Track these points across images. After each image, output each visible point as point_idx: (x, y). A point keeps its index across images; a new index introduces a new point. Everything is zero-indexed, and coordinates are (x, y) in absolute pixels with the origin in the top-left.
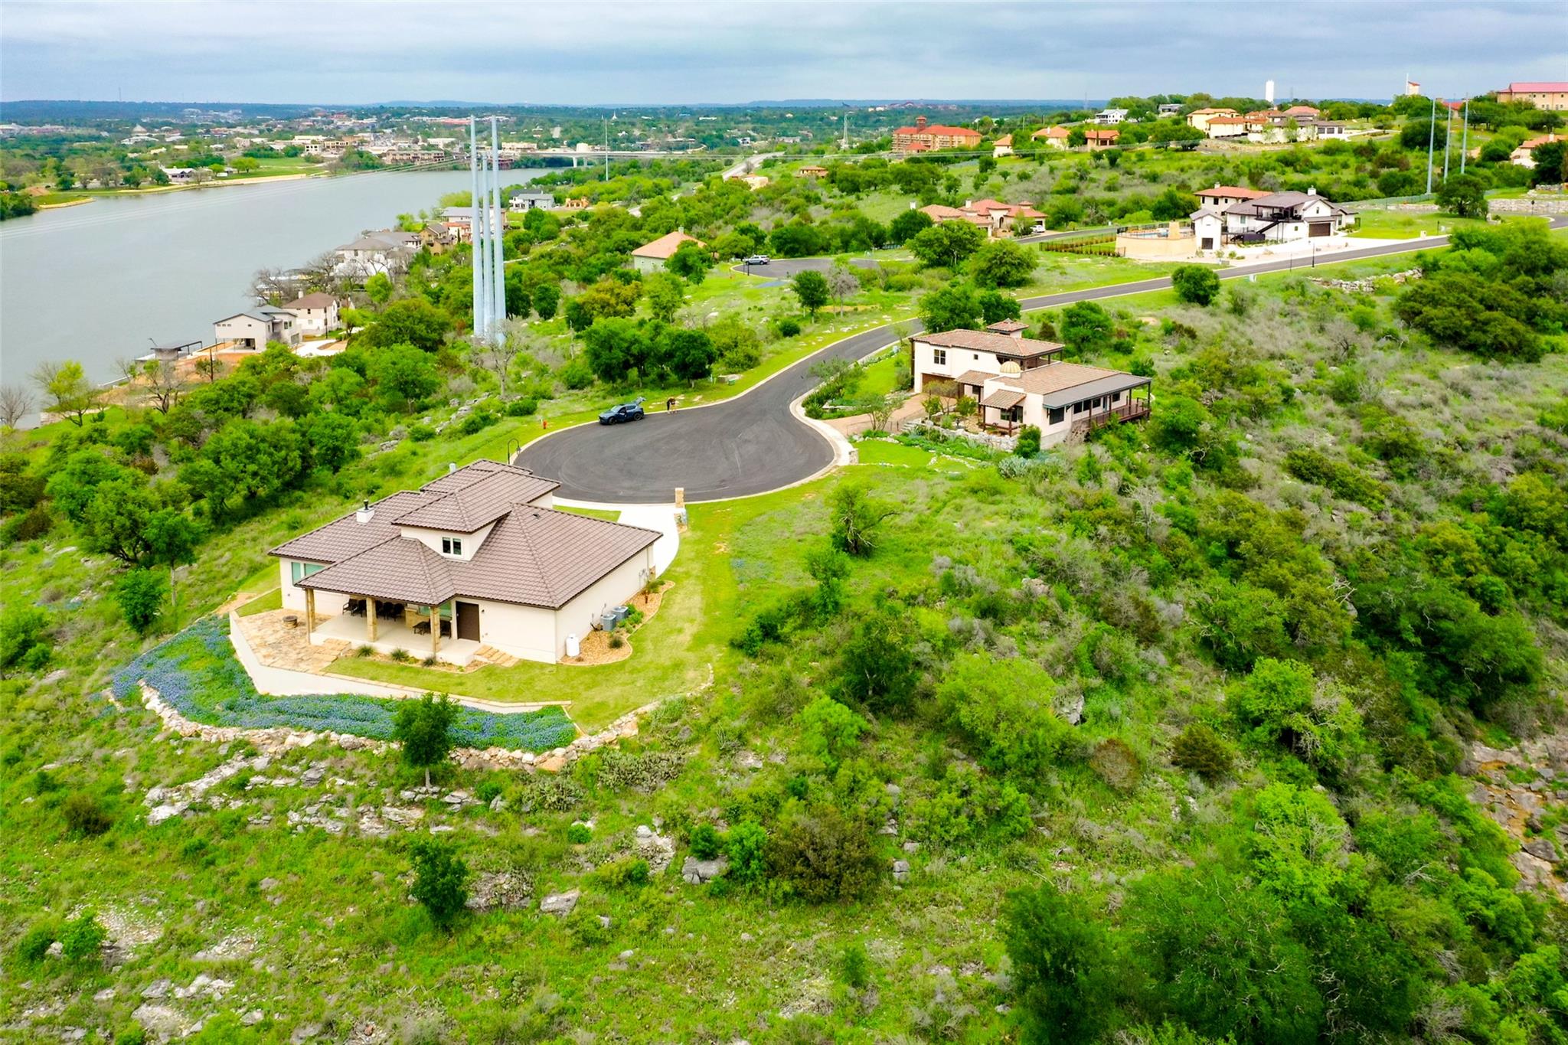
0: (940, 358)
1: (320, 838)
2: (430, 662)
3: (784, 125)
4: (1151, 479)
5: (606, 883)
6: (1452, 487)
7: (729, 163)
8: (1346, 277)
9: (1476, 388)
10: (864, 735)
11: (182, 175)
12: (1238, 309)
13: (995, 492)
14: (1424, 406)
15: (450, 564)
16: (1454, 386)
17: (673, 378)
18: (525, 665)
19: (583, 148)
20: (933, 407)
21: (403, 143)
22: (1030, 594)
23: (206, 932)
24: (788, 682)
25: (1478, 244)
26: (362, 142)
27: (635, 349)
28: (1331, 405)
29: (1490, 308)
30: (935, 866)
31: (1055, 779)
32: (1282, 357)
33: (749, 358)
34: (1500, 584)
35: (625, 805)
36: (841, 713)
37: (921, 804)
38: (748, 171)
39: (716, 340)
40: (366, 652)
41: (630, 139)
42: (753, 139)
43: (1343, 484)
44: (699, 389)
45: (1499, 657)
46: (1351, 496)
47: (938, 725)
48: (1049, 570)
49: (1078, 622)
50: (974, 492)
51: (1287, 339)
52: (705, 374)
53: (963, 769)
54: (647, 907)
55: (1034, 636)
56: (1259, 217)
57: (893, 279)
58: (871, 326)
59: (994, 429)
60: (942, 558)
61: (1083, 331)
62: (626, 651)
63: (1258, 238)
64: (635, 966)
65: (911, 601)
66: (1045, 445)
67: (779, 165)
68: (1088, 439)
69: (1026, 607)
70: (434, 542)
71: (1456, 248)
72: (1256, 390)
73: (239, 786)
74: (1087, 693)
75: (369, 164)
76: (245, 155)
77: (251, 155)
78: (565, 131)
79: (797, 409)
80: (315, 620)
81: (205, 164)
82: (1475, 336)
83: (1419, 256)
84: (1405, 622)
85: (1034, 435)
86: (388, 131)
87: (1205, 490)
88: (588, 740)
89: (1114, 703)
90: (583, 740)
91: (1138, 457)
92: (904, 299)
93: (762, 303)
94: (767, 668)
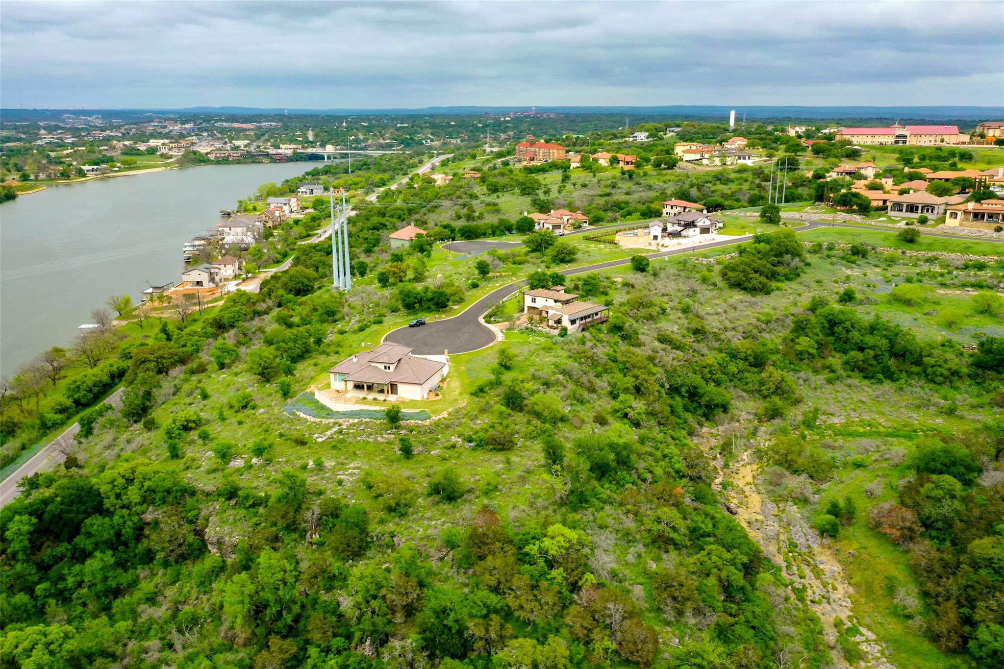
0: (534, 301)
1: (368, 442)
2: (385, 400)
3: (450, 130)
4: (604, 344)
5: (446, 448)
6: (716, 345)
7: (421, 162)
8: (705, 257)
9: (740, 307)
10: (509, 415)
11: (93, 170)
12: (655, 275)
13: (551, 349)
14: (717, 314)
15: (387, 373)
16: (731, 306)
17: (433, 307)
18: (412, 401)
19: (330, 148)
20: (531, 320)
21: (218, 145)
22: (558, 379)
23: (347, 461)
24: (488, 403)
25: (763, 241)
26: (193, 144)
27: (418, 297)
28: (680, 315)
29: (756, 272)
30: (528, 443)
31: (560, 425)
32: (667, 295)
33: (461, 299)
34: (724, 378)
35: (447, 433)
36: (503, 408)
37: (524, 429)
38: (433, 168)
39: (448, 291)
40: (365, 398)
41: (357, 141)
42: (432, 140)
43: (675, 344)
44: (444, 312)
45: (712, 399)
46: (677, 348)
47: (529, 412)
48: (564, 372)
49: (571, 386)
50: (544, 349)
51: (671, 287)
52: (446, 306)
53: (536, 422)
54: (457, 452)
55: (559, 391)
56: (679, 225)
57: (517, 259)
58: (508, 283)
59: (551, 327)
60: (532, 370)
61: (589, 287)
62: (440, 397)
63: (677, 235)
64: (456, 464)
65: (522, 381)
66: (569, 333)
67: (451, 165)
68: (583, 330)
69: (557, 382)
70: (382, 367)
71: (755, 243)
72: (650, 310)
73: (341, 432)
74: (572, 405)
75: (201, 160)
76: (123, 154)
77: (127, 154)
78: (316, 136)
79: (482, 320)
80: (346, 391)
81: (103, 162)
82: (747, 284)
83: (739, 246)
84: (683, 390)
85: (565, 329)
86: (205, 134)
87: (623, 347)
88: (435, 418)
89: (579, 407)
90: (434, 418)
91: (602, 336)
92: (521, 269)
93: (460, 270)
94: (482, 400)
